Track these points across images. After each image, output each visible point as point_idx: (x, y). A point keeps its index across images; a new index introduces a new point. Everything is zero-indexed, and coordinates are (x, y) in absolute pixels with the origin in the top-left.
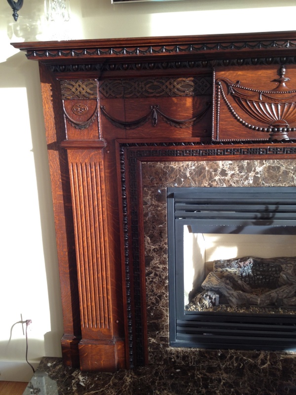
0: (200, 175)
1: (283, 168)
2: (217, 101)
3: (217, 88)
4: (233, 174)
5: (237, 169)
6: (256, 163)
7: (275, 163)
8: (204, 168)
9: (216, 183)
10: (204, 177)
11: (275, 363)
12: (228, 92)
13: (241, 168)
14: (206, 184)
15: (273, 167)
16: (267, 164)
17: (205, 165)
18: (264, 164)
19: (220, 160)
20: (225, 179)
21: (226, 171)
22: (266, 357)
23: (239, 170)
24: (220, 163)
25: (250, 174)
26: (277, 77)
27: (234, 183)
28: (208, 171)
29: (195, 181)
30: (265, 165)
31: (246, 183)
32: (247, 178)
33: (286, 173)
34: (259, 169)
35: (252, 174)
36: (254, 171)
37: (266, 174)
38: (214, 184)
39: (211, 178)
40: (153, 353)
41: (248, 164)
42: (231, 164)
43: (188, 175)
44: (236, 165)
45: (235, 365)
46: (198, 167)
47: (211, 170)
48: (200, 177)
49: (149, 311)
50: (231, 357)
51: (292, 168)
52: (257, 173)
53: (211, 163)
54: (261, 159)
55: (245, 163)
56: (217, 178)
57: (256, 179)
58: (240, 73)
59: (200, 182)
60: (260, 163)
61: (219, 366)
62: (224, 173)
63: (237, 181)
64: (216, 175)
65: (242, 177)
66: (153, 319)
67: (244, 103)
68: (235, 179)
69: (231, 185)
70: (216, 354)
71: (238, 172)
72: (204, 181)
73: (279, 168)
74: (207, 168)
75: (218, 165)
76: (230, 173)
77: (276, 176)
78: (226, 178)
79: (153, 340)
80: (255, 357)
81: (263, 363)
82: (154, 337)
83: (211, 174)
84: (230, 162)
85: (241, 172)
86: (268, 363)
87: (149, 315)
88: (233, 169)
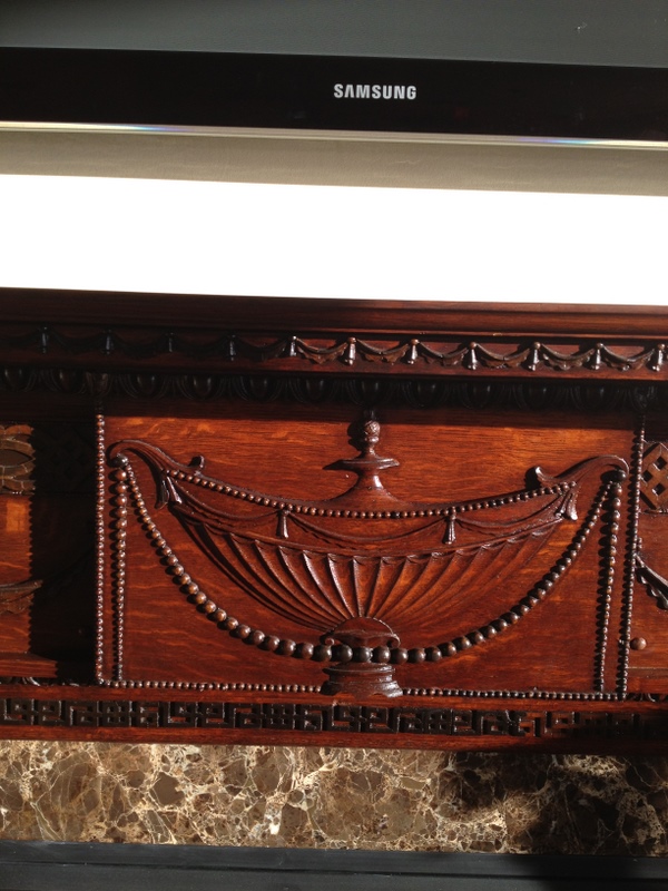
0: (74, 795)
1: (393, 782)
4: (205, 797)
5: (219, 776)
6: (293, 755)
7: (364, 759)
8: (92, 771)
9: (137, 829)
10: (92, 803)
12: (158, 497)
13: (235, 777)
14: (97, 831)
15: (355, 776)
16: (332, 761)
17: (94, 758)
18: (321, 763)
19: (151, 741)
20: (172, 816)
21: (175, 782)
23: (226, 781)
24: (154, 751)
25: (270, 800)
26: (348, 453)
27: (210, 830)
28: (108, 782)
29: (53, 817)
30: (324, 768)
31: (254, 832)
32: (257, 815)
33: (404, 800)
34: (304, 781)
35: (276, 798)
36: (287, 786)
37: (331, 801)
38: (132, 832)
39: (118, 808)
41: (262, 759)
42: (194, 758)
43: (27, 793)
44: (215, 760)
46: (64, 764)
47: (119, 778)
48: (74, 804)
51: (429, 781)
52: (297, 796)
53: (116, 749)
54: (312, 745)
55: (251, 754)
56: (141, 809)
57: (291, 817)
58: (204, 426)
59: (77, 823)
60: (308, 757)
62: (167, 790)
63: (222, 825)
64: (136, 797)
65: (238, 807)
67: (221, 545)
68: (212, 815)
69: (197, 838)
71: (222, 789)
72: (91, 819)
73: (377, 780)
74: (101, 771)
75: (144, 760)
76: (192, 792)
77: (369, 811)
78: (178, 810)
83: (118, 792)
84: (193, 749)
85: (235, 791)
88: (205, 778)
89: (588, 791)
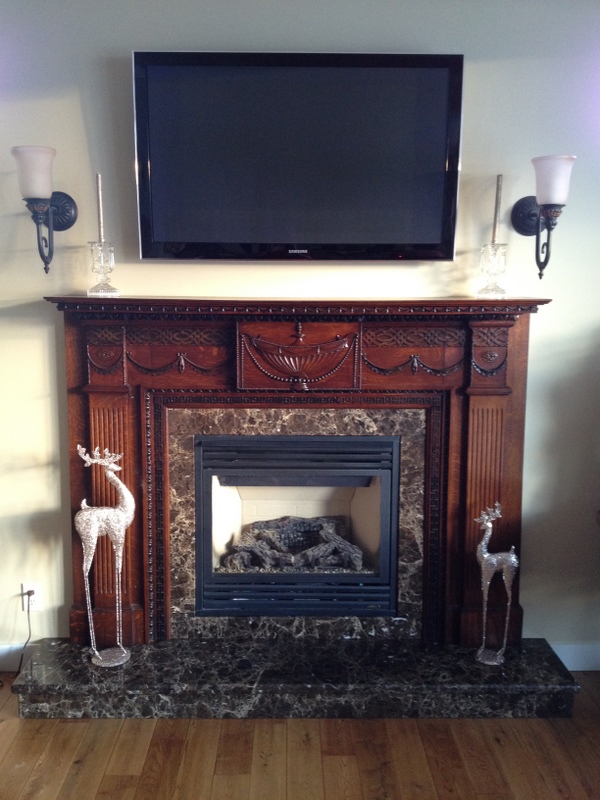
0: (228, 422)
1: (308, 417)
2: (240, 352)
3: (240, 341)
4: (261, 422)
5: (265, 417)
6: (283, 411)
7: (300, 412)
8: (232, 416)
10: (233, 425)
11: (311, 630)
12: (251, 344)
13: (269, 417)
14: (234, 432)
15: (298, 416)
16: (292, 413)
17: (233, 413)
18: (290, 413)
19: (247, 408)
20: (253, 427)
21: (254, 419)
22: (301, 623)
24: (248, 411)
26: (294, 333)
27: (263, 431)
28: (237, 419)
29: (223, 428)
31: (274, 431)
32: (274, 426)
33: (311, 422)
34: (286, 418)
35: (279, 422)
36: (281, 419)
37: (293, 423)
38: (243, 432)
39: (239, 426)
40: (176, 624)
41: (275, 412)
42: (259, 412)
43: (216, 422)
44: (263, 413)
45: (268, 635)
46: (226, 414)
47: (239, 418)
48: (228, 425)
49: (173, 574)
50: (264, 625)
51: (317, 417)
52: (284, 421)
53: (239, 410)
54: (288, 408)
55: (272, 411)
56: (245, 426)
57: (283, 427)
59: (229, 430)
60: (286, 411)
61: (250, 637)
62: (252, 421)
63: (265, 430)
64: (244, 423)
65: (269, 425)
66: (178, 583)
67: (265, 355)
68: (263, 427)
69: (259, 433)
70: (247, 623)
71: (266, 420)
72: (233, 429)
73: (304, 417)
74: (235, 416)
75: (246, 413)
76: (258, 421)
77: (302, 425)
78: (255, 426)
79: (177, 609)
80: (289, 624)
81: (298, 631)
82: (178, 605)
83: (239, 421)
84: (258, 410)
85: (268, 421)
86: (304, 631)
87: (173, 579)
88: (261, 417)
89: (357, 418)
